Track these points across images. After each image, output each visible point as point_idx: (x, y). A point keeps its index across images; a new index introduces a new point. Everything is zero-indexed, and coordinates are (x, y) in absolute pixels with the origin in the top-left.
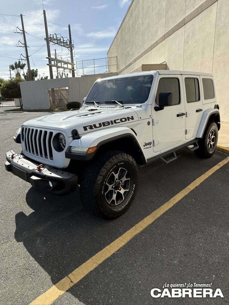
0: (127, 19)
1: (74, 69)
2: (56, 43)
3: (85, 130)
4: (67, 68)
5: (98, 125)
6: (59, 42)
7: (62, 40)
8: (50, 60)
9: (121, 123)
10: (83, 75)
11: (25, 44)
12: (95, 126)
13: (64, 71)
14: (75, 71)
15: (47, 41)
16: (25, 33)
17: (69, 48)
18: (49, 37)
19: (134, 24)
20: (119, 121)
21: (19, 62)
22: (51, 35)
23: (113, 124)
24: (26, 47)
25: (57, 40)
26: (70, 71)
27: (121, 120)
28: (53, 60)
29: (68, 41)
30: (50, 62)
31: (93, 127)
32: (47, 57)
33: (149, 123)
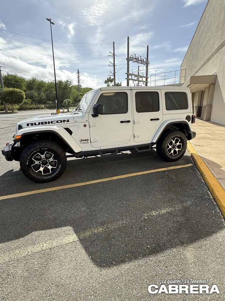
0: (196, 34)
1: (147, 81)
2: (135, 62)
3: (27, 126)
4: (142, 81)
5: (37, 124)
6: (137, 60)
7: (140, 59)
8: (128, 74)
9: (57, 123)
10: (154, 86)
11: (114, 64)
12: (35, 124)
13: (138, 83)
14: (148, 83)
15: (127, 61)
16: (115, 56)
17: (145, 65)
18: (130, 57)
19: (200, 38)
20: (56, 122)
21: (110, 77)
22: (131, 55)
23: (50, 123)
24: (114, 66)
25: (135, 59)
26: (144, 83)
27: (57, 122)
28: (131, 75)
29: (145, 59)
30: (128, 77)
31: (34, 125)
32: (127, 73)
33: (85, 126)
